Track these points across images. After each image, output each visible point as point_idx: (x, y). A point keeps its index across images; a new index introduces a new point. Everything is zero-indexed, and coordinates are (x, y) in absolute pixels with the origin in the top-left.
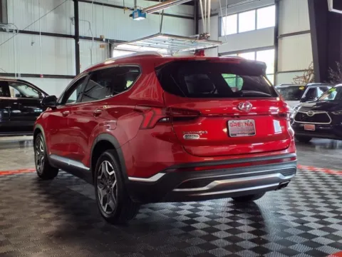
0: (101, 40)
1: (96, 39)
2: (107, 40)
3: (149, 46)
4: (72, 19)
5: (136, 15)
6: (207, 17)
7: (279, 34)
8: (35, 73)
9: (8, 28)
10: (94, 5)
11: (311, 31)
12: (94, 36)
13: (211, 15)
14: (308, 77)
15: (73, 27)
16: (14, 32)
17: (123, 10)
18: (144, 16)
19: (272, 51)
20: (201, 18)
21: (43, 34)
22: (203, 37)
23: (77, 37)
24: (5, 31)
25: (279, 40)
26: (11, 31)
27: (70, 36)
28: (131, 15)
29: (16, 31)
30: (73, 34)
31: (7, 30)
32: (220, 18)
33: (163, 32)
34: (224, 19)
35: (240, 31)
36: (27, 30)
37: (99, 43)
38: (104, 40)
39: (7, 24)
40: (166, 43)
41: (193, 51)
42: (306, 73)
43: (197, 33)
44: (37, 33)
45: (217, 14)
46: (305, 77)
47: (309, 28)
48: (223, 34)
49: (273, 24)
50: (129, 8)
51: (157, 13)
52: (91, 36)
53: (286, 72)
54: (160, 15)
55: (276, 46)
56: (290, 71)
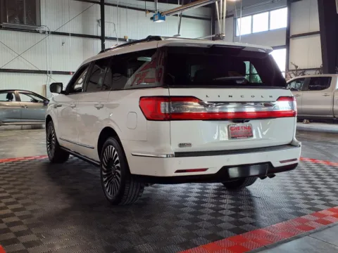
0: (124, 40)
1: (120, 39)
2: (130, 40)
4: (98, 21)
5: (157, 17)
6: (223, 18)
7: (291, 34)
8: (65, 71)
9: (41, 30)
10: (119, 8)
11: (320, 32)
12: (118, 37)
13: (227, 17)
15: (100, 28)
16: (47, 33)
17: (144, 12)
18: (164, 19)
19: (284, 51)
20: (217, 19)
21: (73, 35)
22: (219, 37)
23: (103, 38)
24: (38, 32)
25: (291, 40)
26: (44, 33)
27: (97, 37)
28: (152, 18)
29: (48, 32)
30: (100, 34)
31: (41, 32)
32: (235, 19)
35: (254, 32)
36: (58, 31)
38: (127, 40)
39: (40, 26)
43: (213, 34)
44: (67, 34)
45: (232, 16)
47: (318, 29)
48: (238, 35)
49: (285, 25)
50: (150, 11)
51: (177, 15)
52: (115, 37)
53: (297, 70)
54: (179, 17)
55: (287, 45)
56: (301, 70)
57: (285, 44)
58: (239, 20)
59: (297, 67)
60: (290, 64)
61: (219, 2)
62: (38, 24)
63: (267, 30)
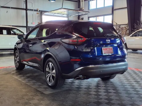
0: (37, 10)
1: (35, 10)
2: (40, 11)
3: (58, 13)
4: (24, 2)
7: (114, 9)
11: (127, 8)
12: (34, 9)
13: (84, 1)
14: (127, 27)
15: (25, 5)
19: (111, 16)
20: (80, 2)
21: (12, 8)
22: (81, 10)
23: (26, 9)
25: (114, 11)
27: (24, 9)
28: (49, 0)
33: (63, 7)
35: (97, 7)
36: (4, 6)
37: (36, 12)
38: (38, 11)
40: (65, 12)
41: (77, 16)
42: (126, 26)
43: (79, 8)
44: (9, 8)
46: (125, 27)
47: (126, 6)
48: (90, 9)
49: (111, 4)
52: (32, 9)
53: (117, 25)
55: (113, 14)
56: (118, 25)
57: (111, 13)
58: (90, 2)
59: (117, 24)
60: (114, 22)
63: (103, 6)
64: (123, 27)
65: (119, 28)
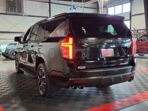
4: (48, 10)
5: (72, 8)
6: (102, 8)
7: (132, 14)
10: (57, 5)
11: (145, 13)
13: (104, 7)
14: (144, 32)
15: (49, 14)
17: (67, 6)
18: (75, 9)
19: (129, 22)
20: (99, 9)
21: (37, 16)
24: (22, 16)
25: (132, 17)
26: (25, 16)
28: (70, 9)
29: (27, 15)
31: (24, 15)
32: (107, 8)
34: (109, 9)
36: (31, 15)
39: (23, 13)
42: (144, 31)
44: (35, 16)
49: (129, 11)
50: (70, 6)
51: (82, 7)
53: (135, 30)
54: (82, 8)
55: (130, 19)
57: (129, 18)
60: (132, 28)
61: (100, 1)
62: (22, 12)
63: (121, 12)
64: (140, 32)
65: (137, 33)
